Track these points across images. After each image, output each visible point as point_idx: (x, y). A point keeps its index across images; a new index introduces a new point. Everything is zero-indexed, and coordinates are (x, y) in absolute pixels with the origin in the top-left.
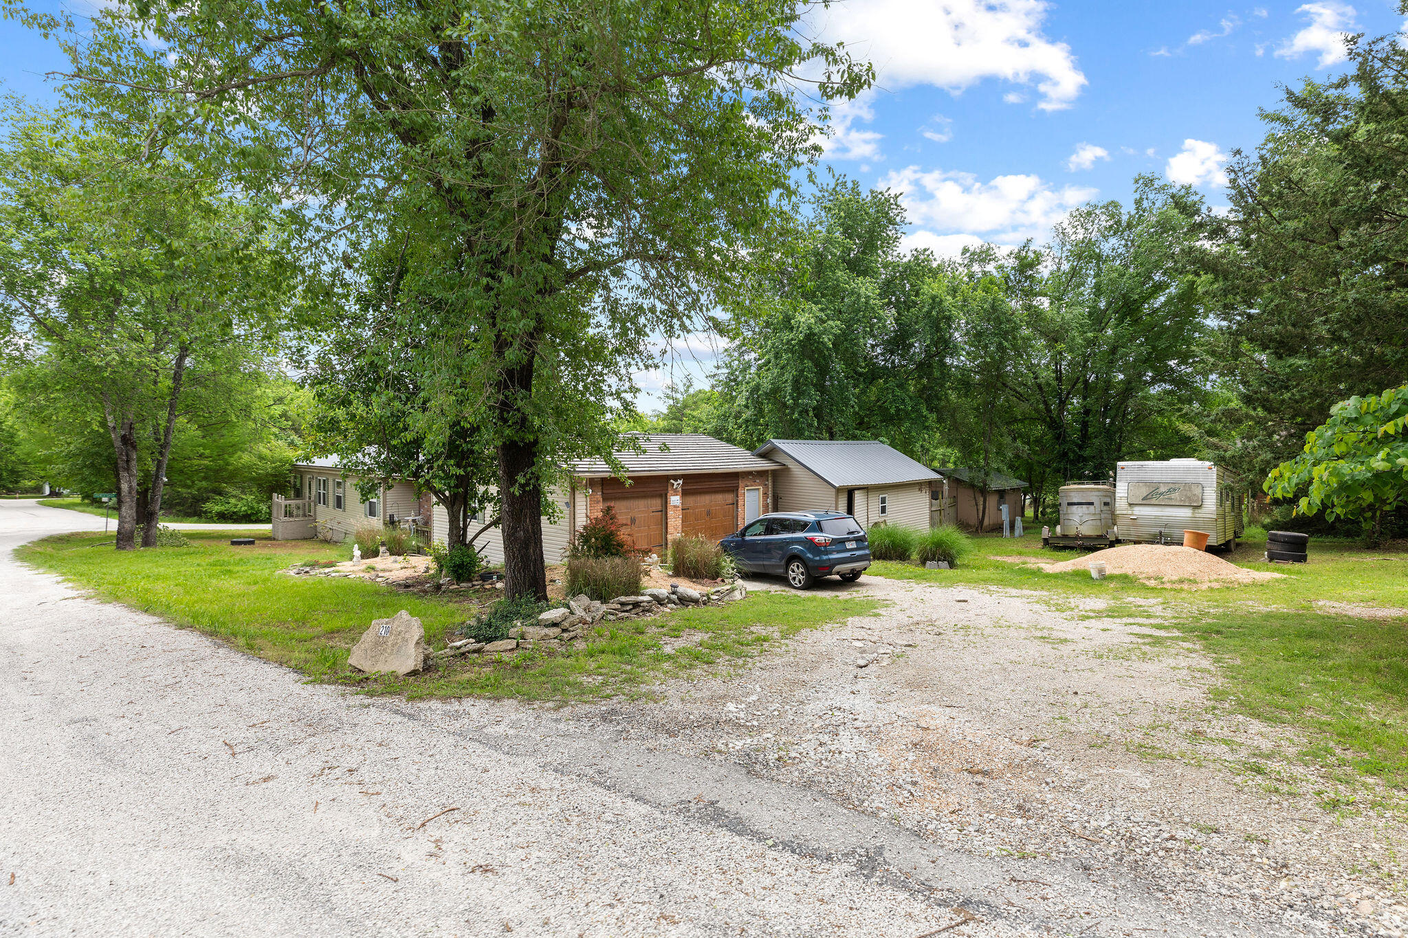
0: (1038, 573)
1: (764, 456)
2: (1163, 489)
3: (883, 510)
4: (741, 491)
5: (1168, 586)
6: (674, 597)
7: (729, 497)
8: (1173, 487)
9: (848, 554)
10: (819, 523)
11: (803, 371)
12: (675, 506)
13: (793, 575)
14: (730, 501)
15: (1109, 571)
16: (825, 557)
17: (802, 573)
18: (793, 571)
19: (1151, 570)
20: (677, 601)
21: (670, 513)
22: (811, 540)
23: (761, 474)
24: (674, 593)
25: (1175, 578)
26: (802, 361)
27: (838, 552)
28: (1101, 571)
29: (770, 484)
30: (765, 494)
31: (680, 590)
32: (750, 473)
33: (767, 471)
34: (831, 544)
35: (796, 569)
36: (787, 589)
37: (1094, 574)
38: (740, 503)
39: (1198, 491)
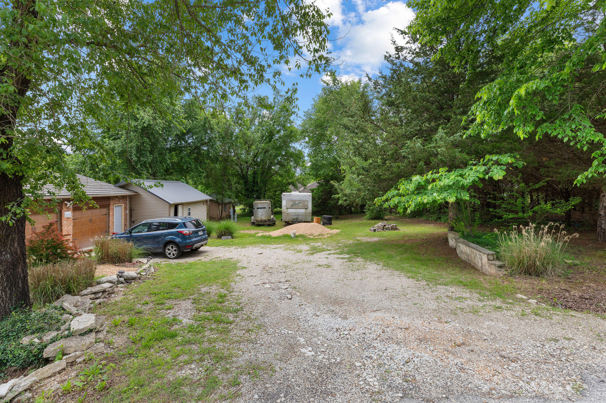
0: (270, 237)
1: (123, 187)
2: (297, 203)
3: (189, 214)
4: (111, 207)
5: (316, 237)
6: (122, 279)
7: (104, 211)
8: (300, 202)
9: (199, 238)
10: (184, 223)
11: (143, 143)
12: (68, 218)
13: (169, 252)
14: (105, 213)
15: (297, 234)
16: (188, 241)
17: (175, 251)
18: (169, 250)
19: (309, 232)
20: (124, 282)
21: (64, 222)
22: (181, 232)
23: (123, 197)
24: (121, 277)
25: (317, 234)
26: (142, 138)
27: (196, 237)
28: (295, 234)
29: (128, 202)
30: (125, 208)
31: (126, 274)
32: (117, 197)
33: (126, 196)
34: (192, 234)
35: (170, 248)
36: (165, 260)
37: (292, 236)
38: (111, 214)
39: (306, 203)
